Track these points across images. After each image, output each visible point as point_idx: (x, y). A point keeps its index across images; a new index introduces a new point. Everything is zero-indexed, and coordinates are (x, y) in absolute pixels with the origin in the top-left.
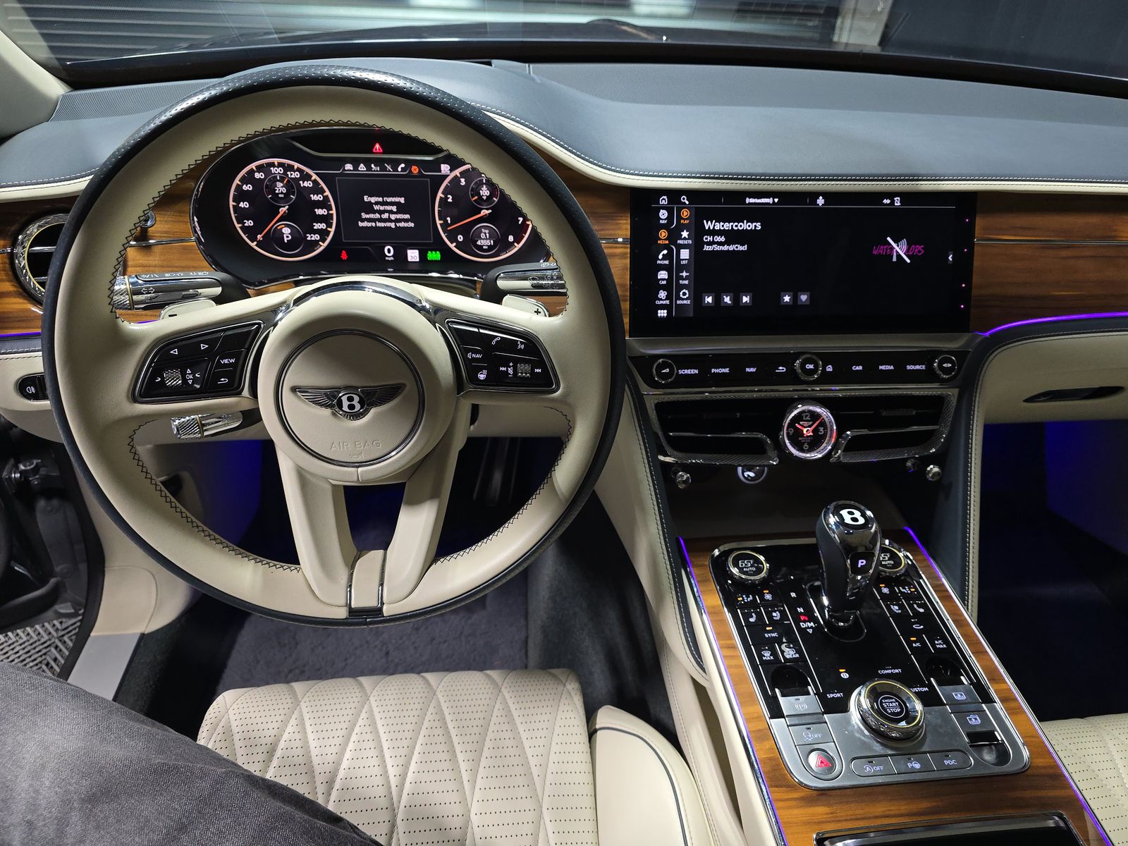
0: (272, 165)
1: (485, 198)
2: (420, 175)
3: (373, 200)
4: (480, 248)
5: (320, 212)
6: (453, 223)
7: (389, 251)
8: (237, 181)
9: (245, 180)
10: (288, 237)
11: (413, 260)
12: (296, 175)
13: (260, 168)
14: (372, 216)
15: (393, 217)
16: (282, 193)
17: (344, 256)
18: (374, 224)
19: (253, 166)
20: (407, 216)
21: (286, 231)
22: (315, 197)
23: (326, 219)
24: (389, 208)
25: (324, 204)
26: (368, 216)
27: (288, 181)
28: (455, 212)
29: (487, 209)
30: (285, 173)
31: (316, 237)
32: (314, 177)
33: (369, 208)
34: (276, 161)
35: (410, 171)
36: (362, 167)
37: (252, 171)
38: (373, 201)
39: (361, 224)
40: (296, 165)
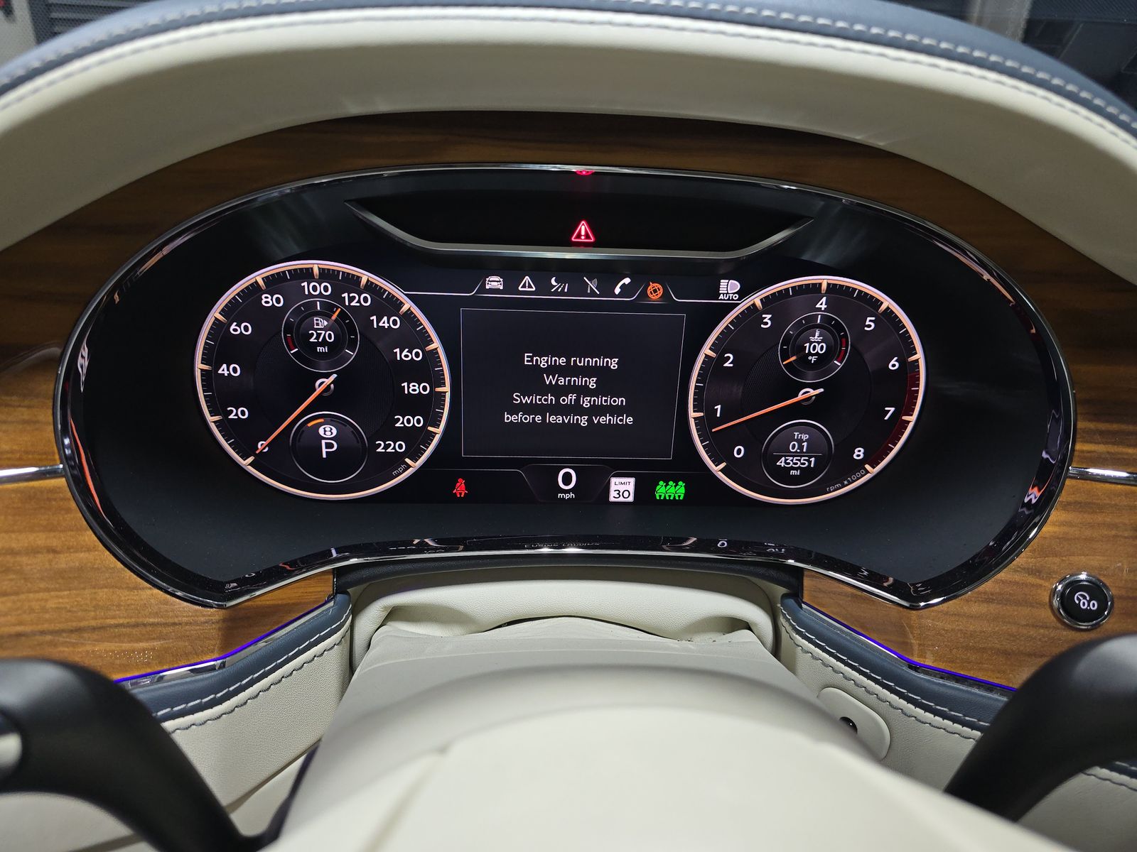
0: (307, 274)
1: (813, 359)
2: (667, 304)
3: (543, 362)
4: (783, 474)
5: (413, 388)
6: (725, 418)
7: (567, 480)
8: (216, 313)
9: (232, 312)
10: (331, 446)
11: (621, 499)
12: (365, 300)
13: (274, 283)
14: (536, 399)
15: (586, 402)
16: (324, 343)
17: (460, 489)
18: (538, 419)
19: (258, 277)
20: (620, 401)
21: (328, 431)
22: (404, 355)
23: (427, 406)
24: (578, 381)
25: (426, 371)
26: (527, 400)
27: (342, 315)
28: (737, 391)
29: (814, 387)
30: (336, 295)
31: (399, 446)
32: (408, 305)
33: (533, 380)
34: (316, 265)
35: (644, 295)
36: (527, 284)
37: (254, 290)
38: (543, 364)
39: (509, 418)
40: (365, 276)
